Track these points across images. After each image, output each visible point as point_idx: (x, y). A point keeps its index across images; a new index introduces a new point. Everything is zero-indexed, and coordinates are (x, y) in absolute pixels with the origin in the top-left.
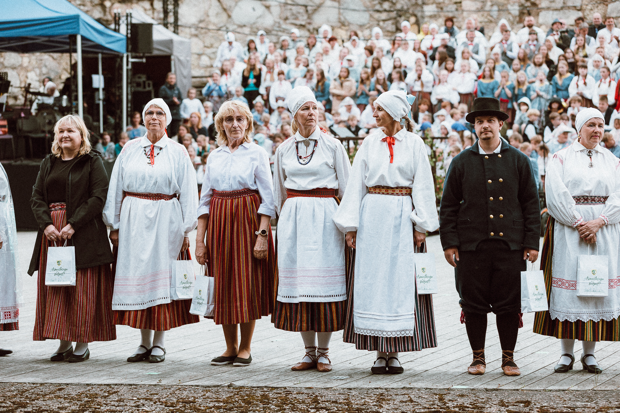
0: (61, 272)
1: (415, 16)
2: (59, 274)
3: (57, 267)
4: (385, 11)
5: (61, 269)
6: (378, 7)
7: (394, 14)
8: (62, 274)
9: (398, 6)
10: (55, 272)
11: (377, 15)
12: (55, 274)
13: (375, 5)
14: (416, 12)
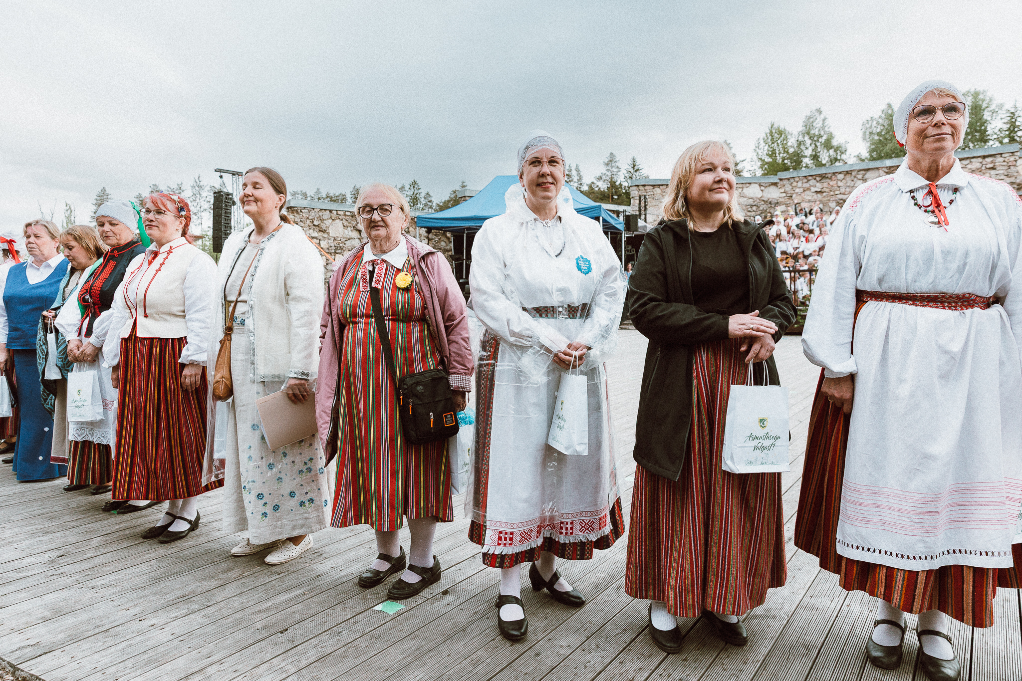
0: (767, 443)
1: (771, 213)
2: (763, 448)
3: (760, 432)
4: (754, 211)
5: (767, 437)
6: (749, 209)
7: (759, 212)
8: (768, 448)
9: (761, 208)
10: (756, 442)
11: (749, 214)
12: (756, 448)
13: (748, 208)
14: (771, 211)
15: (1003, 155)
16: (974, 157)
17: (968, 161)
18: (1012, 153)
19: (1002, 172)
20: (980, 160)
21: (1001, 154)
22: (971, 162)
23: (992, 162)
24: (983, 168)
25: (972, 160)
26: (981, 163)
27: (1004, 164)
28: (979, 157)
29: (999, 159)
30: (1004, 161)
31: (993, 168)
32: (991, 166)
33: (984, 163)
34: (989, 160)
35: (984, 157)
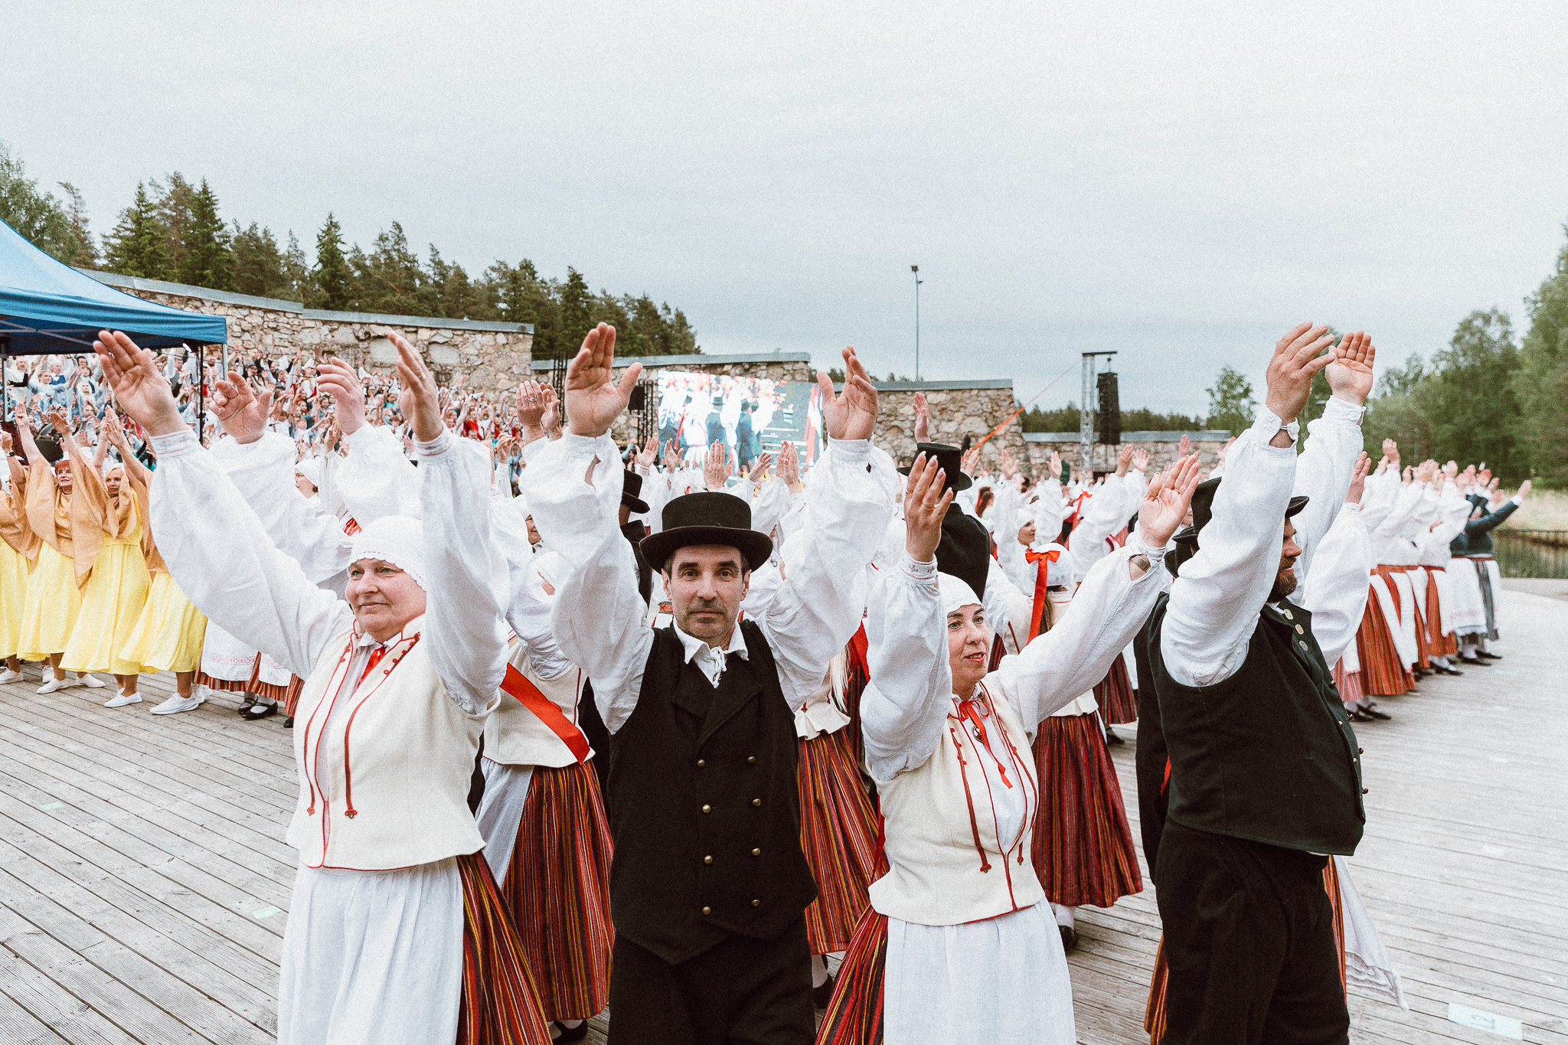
15: (287, 315)
16: (254, 308)
17: (246, 312)
18: (297, 314)
19: (286, 336)
20: (261, 314)
21: (285, 312)
22: (250, 313)
23: (275, 320)
24: (266, 326)
25: (252, 311)
26: (263, 318)
27: (289, 326)
28: (261, 309)
29: (282, 319)
30: (288, 323)
31: (275, 329)
32: (273, 325)
33: (266, 319)
34: (272, 316)
35: (266, 311)
